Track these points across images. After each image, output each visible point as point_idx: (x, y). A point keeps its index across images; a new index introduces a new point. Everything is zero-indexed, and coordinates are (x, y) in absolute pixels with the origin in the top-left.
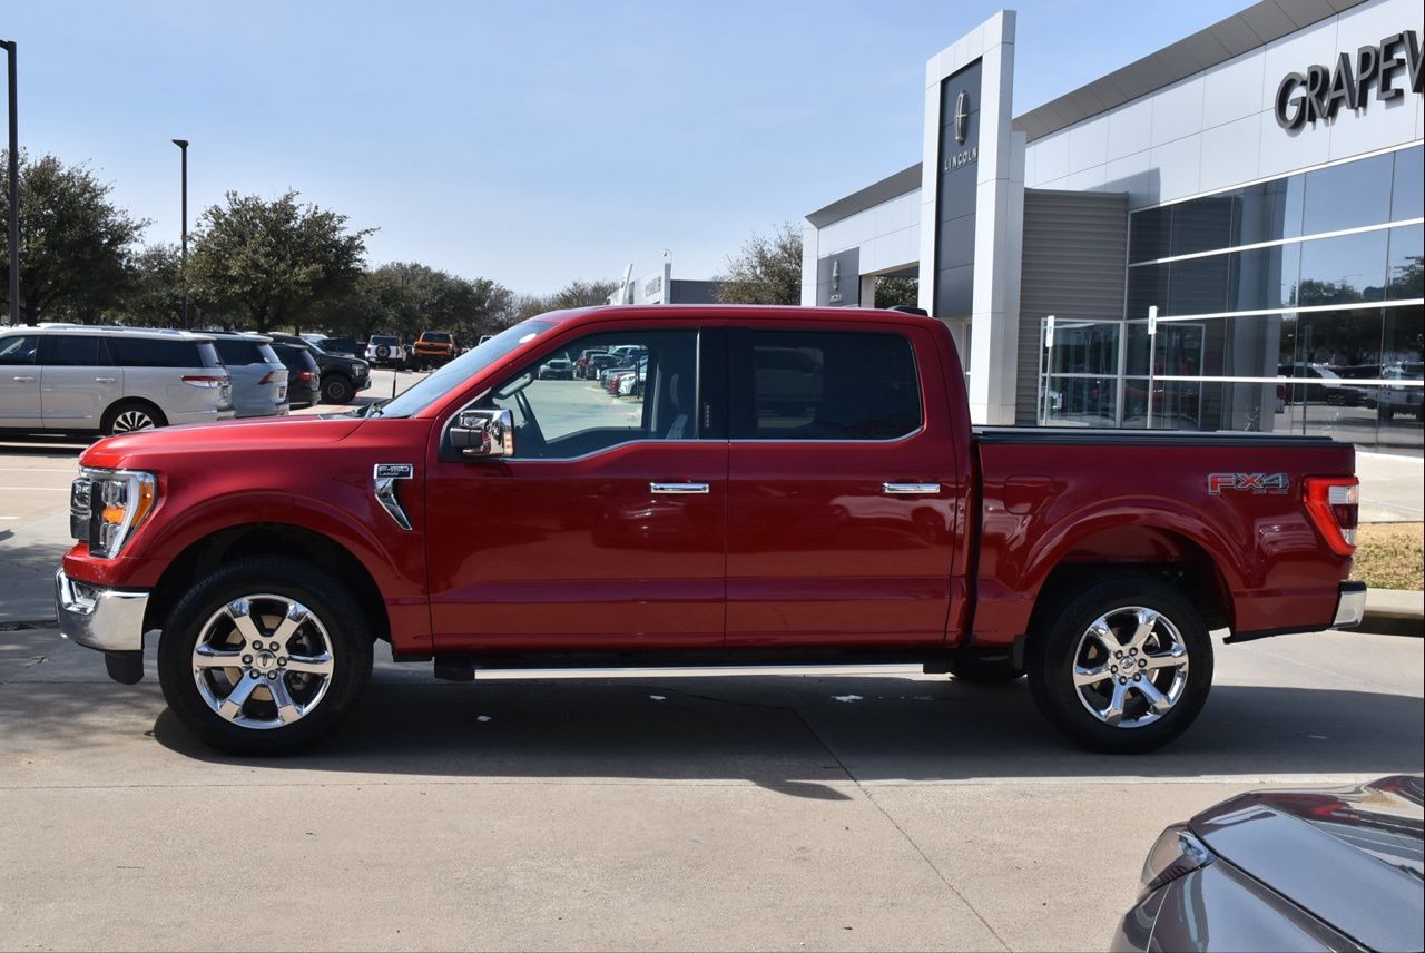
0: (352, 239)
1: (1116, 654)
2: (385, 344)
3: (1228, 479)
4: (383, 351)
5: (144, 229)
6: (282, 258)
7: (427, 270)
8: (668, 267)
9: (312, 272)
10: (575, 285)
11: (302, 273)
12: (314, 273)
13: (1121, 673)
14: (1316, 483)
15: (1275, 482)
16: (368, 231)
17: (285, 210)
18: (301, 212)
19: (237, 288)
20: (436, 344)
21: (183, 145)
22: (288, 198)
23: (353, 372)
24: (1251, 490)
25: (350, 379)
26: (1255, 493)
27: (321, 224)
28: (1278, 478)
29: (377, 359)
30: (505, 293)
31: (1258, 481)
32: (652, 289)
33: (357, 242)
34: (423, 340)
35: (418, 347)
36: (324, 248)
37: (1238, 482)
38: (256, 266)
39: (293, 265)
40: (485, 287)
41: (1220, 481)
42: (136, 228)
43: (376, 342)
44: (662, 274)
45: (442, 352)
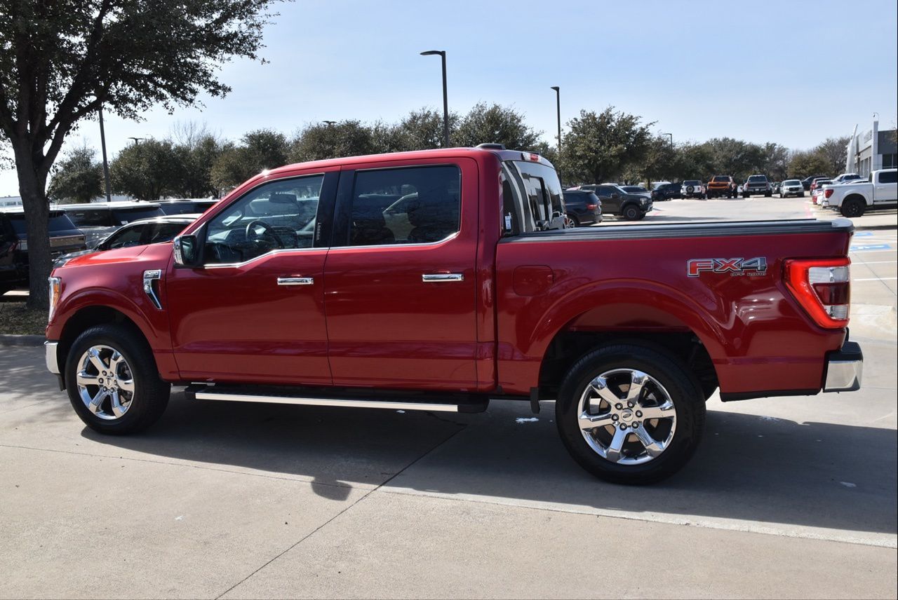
0: (642, 129)
1: (616, 406)
2: (691, 185)
3: (708, 264)
4: (690, 189)
5: (540, 136)
6: (603, 143)
7: (733, 140)
8: (876, 124)
9: (618, 150)
10: (828, 140)
11: (613, 151)
12: (621, 149)
13: (621, 421)
14: (798, 265)
15: (753, 265)
16: (651, 124)
17: (607, 118)
18: (615, 117)
19: (581, 162)
20: (721, 183)
21: (557, 89)
22: (608, 111)
23: (641, 202)
24: (729, 273)
25: (638, 206)
26: (733, 275)
27: (627, 123)
28: (757, 261)
29: (687, 194)
30: (784, 150)
31: (737, 264)
32: (867, 139)
33: (645, 131)
34: (714, 181)
35: (710, 185)
36: (628, 136)
37: (716, 266)
38: (590, 149)
39: (609, 147)
40: (771, 148)
41: (696, 266)
42: (537, 136)
43: (686, 184)
44: (872, 128)
45: (724, 187)
